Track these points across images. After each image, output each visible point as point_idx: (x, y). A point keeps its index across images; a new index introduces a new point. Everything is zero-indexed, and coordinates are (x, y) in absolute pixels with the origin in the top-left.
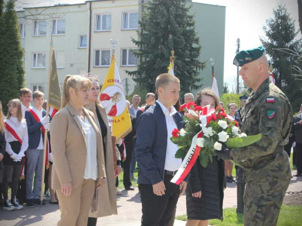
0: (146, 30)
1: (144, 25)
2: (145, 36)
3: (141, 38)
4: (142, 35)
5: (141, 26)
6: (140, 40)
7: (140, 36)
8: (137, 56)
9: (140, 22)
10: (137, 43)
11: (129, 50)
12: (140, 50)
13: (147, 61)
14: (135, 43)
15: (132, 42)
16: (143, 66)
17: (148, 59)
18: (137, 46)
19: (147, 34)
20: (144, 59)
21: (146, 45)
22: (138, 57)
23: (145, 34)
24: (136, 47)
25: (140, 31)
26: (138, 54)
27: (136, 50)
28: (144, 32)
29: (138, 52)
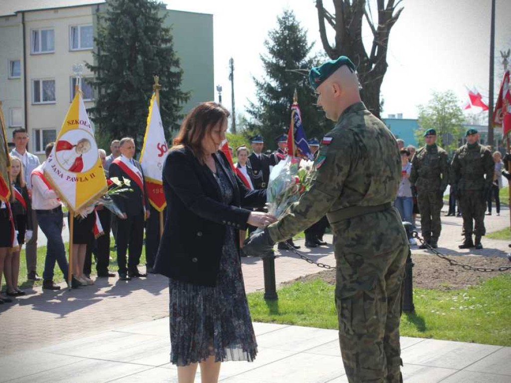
0: (104, 50)
1: (102, 42)
2: (104, 59)
3: (98, 62)
4: (99, 57)
5: (98, 44)
6: (97, 65)
7: (96, 59)
8: (93, 87)
9: (95, 40)
10: (93, 69)
11: (82, 79)
12: (97, 79)
13: (108, 94)
14: (90, 70)
15: (86, 67)
16: (103, 101)
17: (109, 91)
18: (93, 73)
19: (106, 56)
20: (103, 91)
21: (106, 72)
22: (95, 88)
23: (103, 56)
24: (90, 74)
25: (96, 52)
26: (95, 84)
27: (93, 78)
28: (102, 53)
29: (95, 81)
